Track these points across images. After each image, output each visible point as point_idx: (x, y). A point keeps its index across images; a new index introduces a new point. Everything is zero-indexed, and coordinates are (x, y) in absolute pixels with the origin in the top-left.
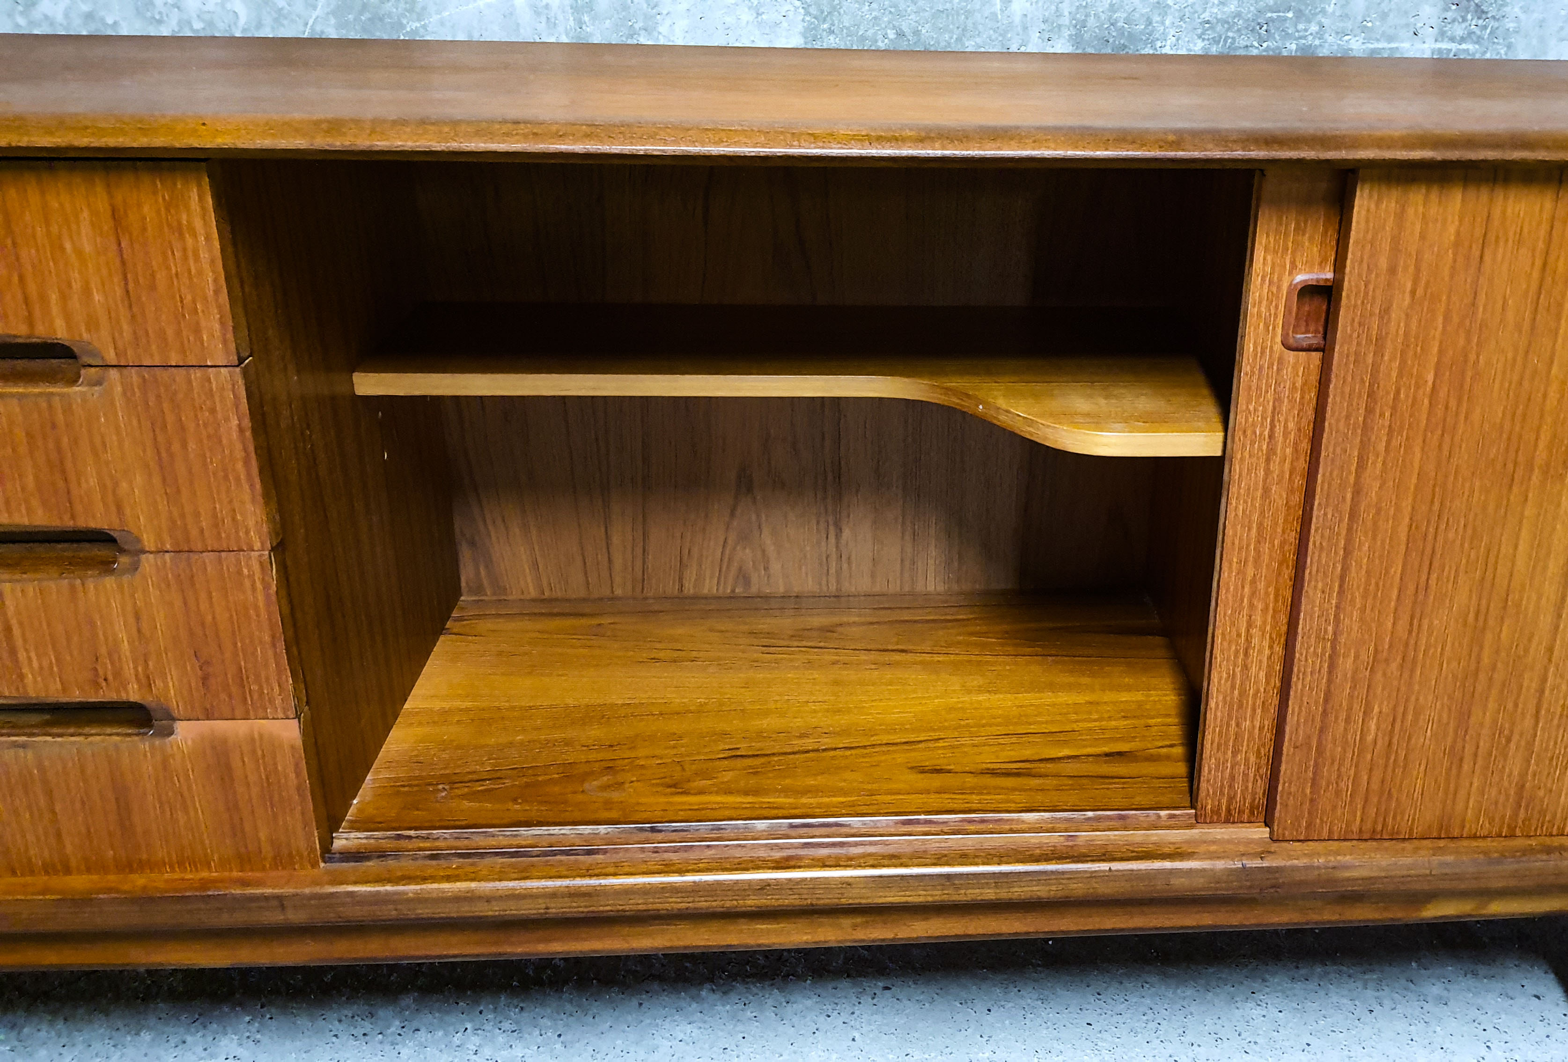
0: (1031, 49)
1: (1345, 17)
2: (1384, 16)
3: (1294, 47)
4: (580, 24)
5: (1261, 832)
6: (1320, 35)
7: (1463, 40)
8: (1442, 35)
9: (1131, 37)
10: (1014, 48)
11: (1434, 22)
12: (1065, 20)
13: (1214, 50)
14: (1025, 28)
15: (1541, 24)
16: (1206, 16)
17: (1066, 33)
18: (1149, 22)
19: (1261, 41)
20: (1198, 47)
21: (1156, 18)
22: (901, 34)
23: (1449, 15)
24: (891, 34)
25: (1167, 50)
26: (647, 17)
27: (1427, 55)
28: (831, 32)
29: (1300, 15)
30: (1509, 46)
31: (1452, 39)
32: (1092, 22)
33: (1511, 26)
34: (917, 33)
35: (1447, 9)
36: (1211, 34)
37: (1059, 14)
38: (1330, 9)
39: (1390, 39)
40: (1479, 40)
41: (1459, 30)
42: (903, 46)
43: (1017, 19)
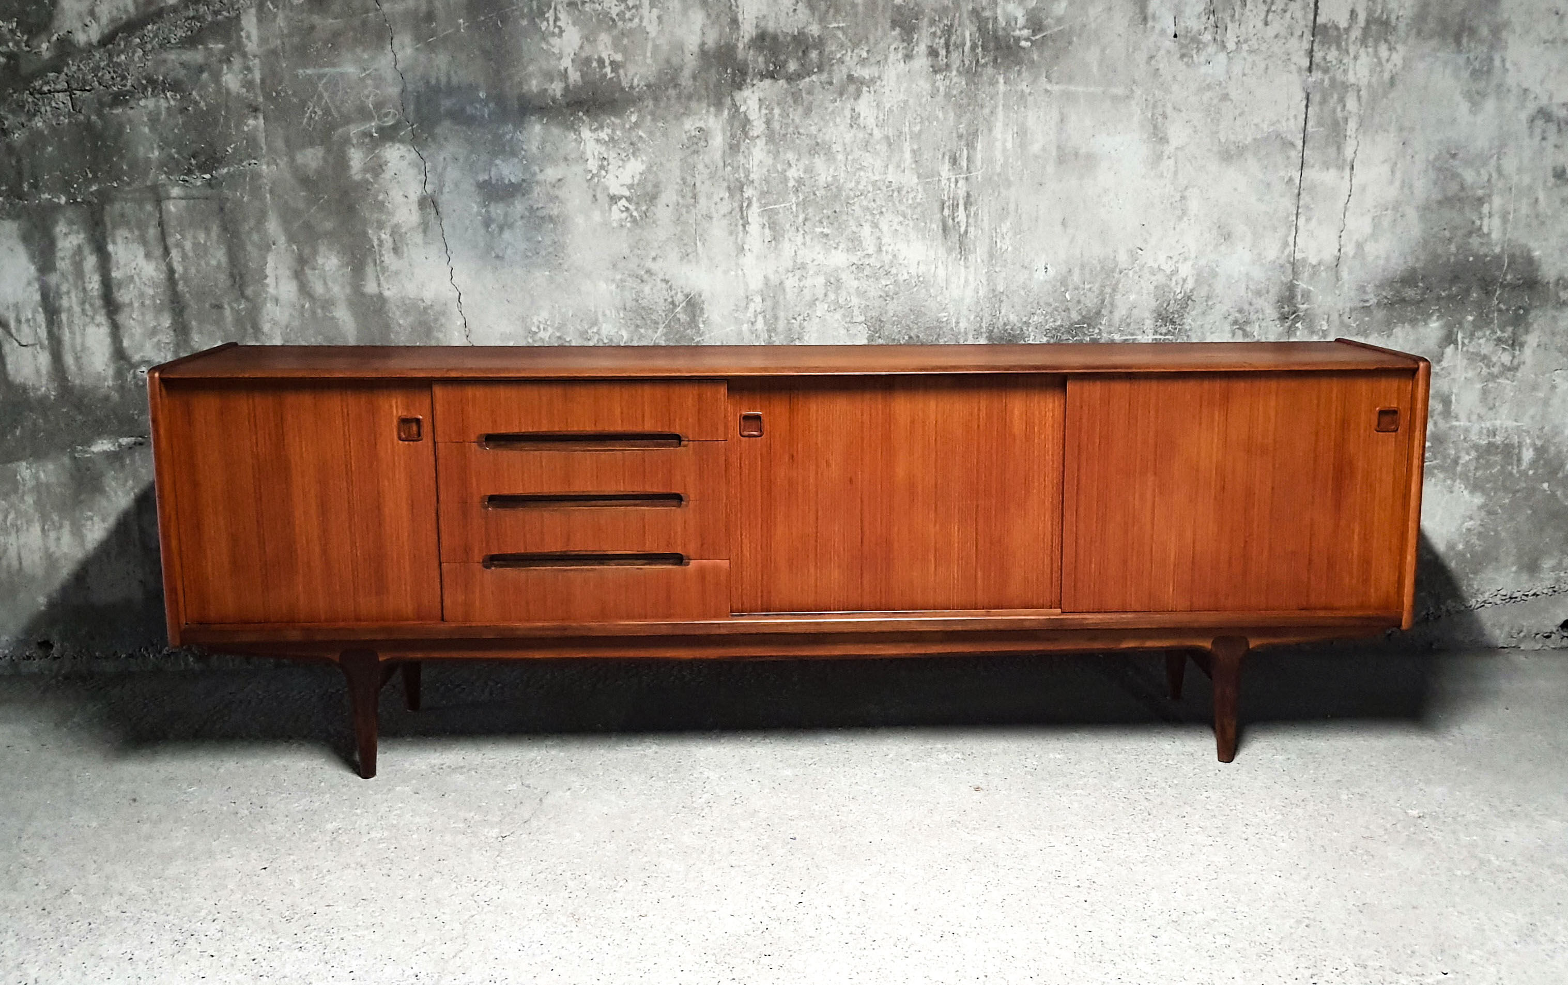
0: (969, 342)
1: (1110, 326)
2: (1129, 324)
3: (1088, 339)
4: (770, 337)
5: (1059, 610)
6: (1100, 333)
7: (1166, 334)
8: (1156, 332)
9: (1014, 336)
10: (961, 342)
11: (1152, 326)
12: (984, 330)
13: (1052, 341)
14: (966, 334)
15: (1202, 326)
16: (1047, 327)
17: (985, 335)
18: (1022, 330)
19: (1073, 337)
20: (1044, 340)
21: (1025, 328)
22: (910, 337)
23: (1158, 324)
24: (906, 338)
25: (1030, 342)
26: (799, 333)
27: (1150, 341)
28: (879, 337)
29: (1089, 325)
30: (1188, 336)
31: (1161, 334)
32: (996, 330)
33: (1188, 327)
34: (918, 337)
35: (1157, 321)
36: (1049, 335)
37: (981, 327)
38: (1103, 322)
39: (1132, 334)
40: (1173, 334)
41: (1164, 330)
42: (912, 342)
43: (962, 330)
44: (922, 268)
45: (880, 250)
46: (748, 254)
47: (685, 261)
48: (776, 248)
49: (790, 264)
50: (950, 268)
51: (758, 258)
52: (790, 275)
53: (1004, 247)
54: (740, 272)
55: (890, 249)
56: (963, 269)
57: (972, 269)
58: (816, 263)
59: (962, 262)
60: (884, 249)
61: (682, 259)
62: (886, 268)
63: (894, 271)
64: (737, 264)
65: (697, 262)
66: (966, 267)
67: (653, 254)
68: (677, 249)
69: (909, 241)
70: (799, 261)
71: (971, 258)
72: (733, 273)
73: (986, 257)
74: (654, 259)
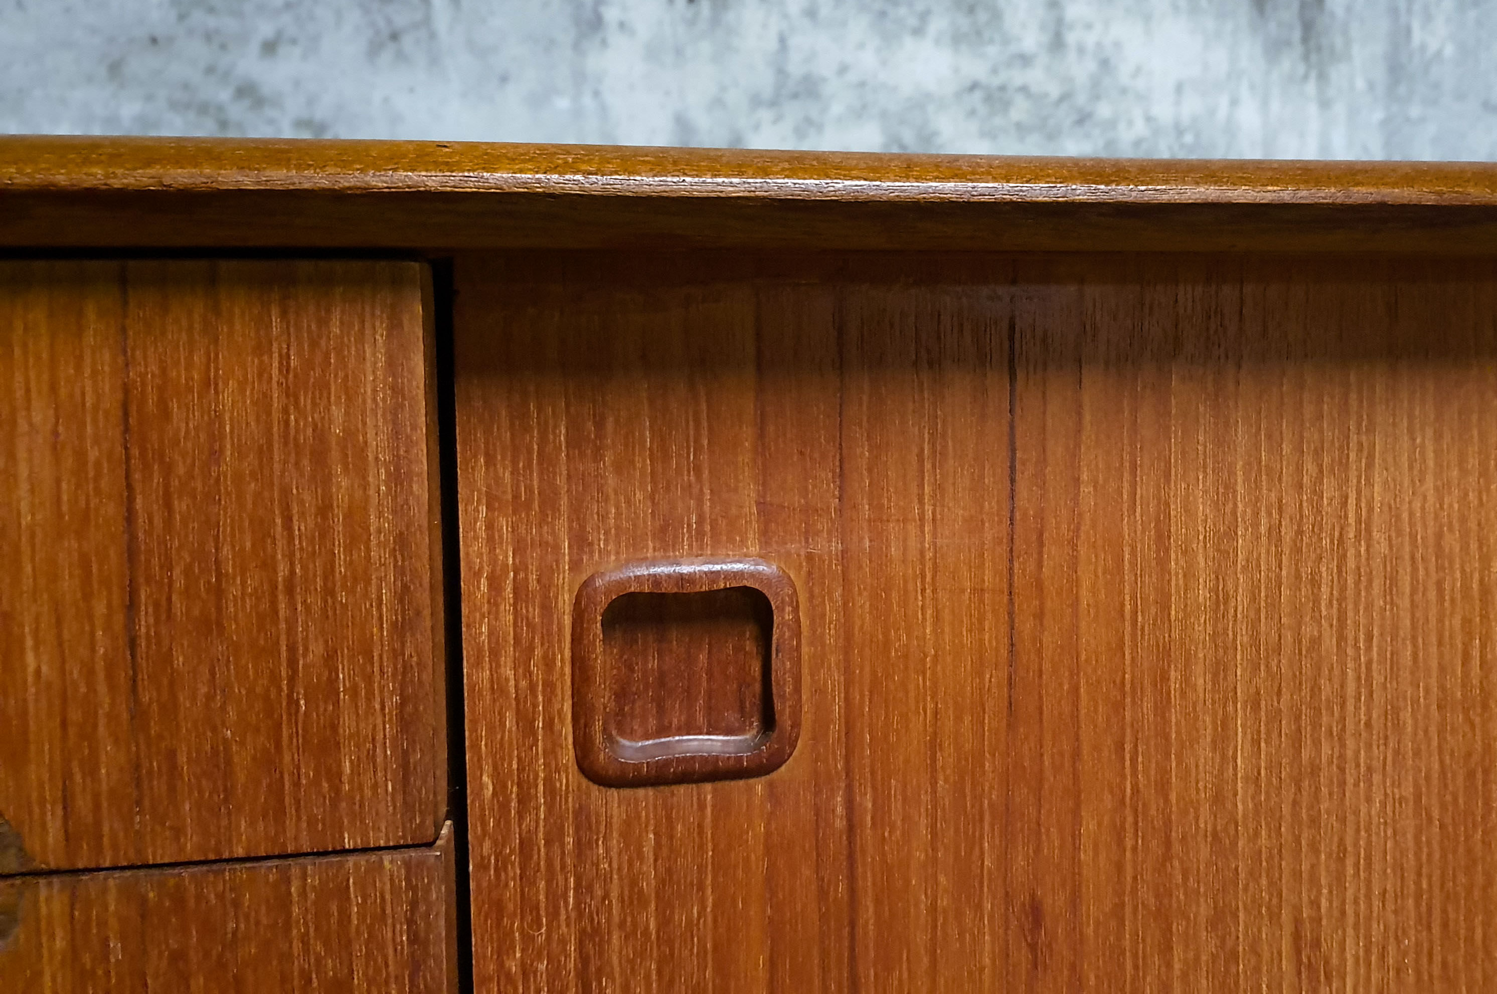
44: (1191, 106)
45: (1057, 44)
46: (616, 39)
47: (387, 56)
48: (715, 22)
49: (765, 80)
50: (1275, 106)
51: (652, 53)
52: (765, 115)
53: (1433, 45)
54: (588, 101)
55: (1091, 39)
56: (1313, 109)
57: (1339, 109)
58: (852, 77)
59: (1311, 88)
60: (1071, 38)
61: (374, 50)
62: (1081, 99)
63: (1104, 110)
64: (579, 77)
65: (434, 61)
66: (1325, 104)
67: (266, 29)
68: (354, 17)
69: (1147, 18)
70: (795, 67)
71: (1338, 74)
72: (563, 103)
73: (1380, 74)
74: (270, 48)
